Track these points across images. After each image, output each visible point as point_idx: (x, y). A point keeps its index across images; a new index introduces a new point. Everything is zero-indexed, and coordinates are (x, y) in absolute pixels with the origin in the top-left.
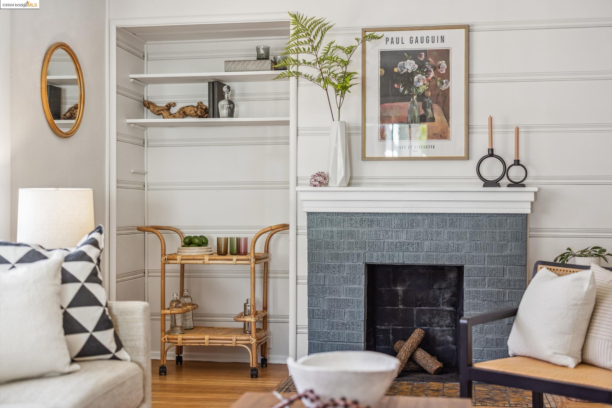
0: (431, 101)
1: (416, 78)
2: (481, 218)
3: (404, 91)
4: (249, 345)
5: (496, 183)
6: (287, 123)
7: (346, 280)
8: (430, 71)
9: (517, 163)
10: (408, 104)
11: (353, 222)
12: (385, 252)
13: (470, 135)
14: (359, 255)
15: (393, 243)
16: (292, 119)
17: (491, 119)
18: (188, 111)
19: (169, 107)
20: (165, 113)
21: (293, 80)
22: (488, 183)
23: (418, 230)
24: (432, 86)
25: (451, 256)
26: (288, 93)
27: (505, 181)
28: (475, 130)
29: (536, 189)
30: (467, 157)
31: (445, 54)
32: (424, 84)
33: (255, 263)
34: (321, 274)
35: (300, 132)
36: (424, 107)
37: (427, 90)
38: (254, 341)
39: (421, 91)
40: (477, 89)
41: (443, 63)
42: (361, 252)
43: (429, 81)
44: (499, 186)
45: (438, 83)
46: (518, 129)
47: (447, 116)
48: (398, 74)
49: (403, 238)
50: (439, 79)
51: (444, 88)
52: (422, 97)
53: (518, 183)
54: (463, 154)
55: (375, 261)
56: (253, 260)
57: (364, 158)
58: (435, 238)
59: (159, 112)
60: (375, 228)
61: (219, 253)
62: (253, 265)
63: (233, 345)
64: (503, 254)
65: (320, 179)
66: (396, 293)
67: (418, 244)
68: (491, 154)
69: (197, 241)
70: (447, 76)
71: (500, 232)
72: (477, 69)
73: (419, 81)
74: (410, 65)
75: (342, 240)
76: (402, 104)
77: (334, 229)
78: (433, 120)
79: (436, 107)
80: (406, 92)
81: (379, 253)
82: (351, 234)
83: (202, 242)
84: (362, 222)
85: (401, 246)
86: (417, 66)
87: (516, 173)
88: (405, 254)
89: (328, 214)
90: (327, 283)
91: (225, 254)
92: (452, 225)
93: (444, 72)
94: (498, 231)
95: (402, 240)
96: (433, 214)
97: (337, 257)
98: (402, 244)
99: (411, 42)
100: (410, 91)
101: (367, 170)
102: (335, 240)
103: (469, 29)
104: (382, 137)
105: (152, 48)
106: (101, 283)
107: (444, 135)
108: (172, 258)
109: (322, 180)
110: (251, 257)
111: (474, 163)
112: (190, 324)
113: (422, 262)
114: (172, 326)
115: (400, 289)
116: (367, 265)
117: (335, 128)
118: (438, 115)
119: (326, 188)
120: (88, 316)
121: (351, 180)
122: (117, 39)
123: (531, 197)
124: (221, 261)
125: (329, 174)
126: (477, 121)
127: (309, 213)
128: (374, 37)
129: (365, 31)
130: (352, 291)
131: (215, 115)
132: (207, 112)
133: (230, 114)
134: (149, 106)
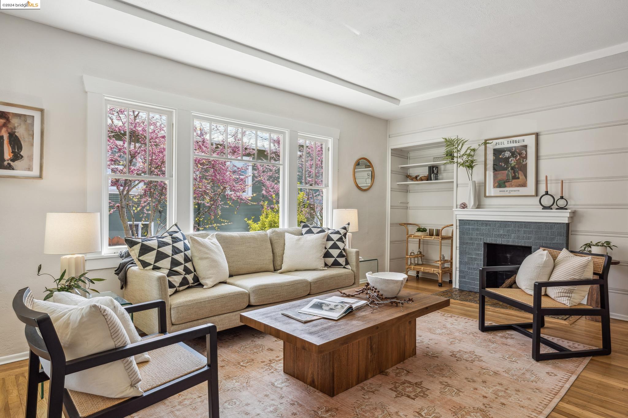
0: (517, 170)
1: (510, 160)
2: (541, 224)
3: (504, 166)
4: (439, 273)
5: (550, 208)
6: (453, 182)
7: (475, 249)
8: (517, 156)
9: (562, 198)
10: (507, 172)
11: (478, 224)
12: (493, 238)
13: (538, 185)
14: (481, 239)
15: (496, 234)
16: (455, 180)
17: (547, 177)
18: (422, 179)
19: (416, 177)
20: (415, 179)
21: (455, 165)
22: (545, 208)
23: (508, 229)
24: (518, 162)
25: (525, 242)
26: (453, 170)
27: (555, 206)
28: (540, 182)
29: (570, 211)
30: (537, 195)
31: (525, 148)
32: (514, 162)
33: (442, 240)
34: (464, 246)
35: (458, 186)
36: (514, 173)
37: (516, 165)
38: (440, 272)
39: (513, 165)
40: (542, 163)
41: (524, 152)
42: (482, 237)
43: (517, 160)
44: (552, 209)
45: (521, 161)
46: (562, 181)
47: (526, 176)
48: (501, 158)
49: (501, 232)
50: (522, 159)
51: (524, 163)
52: (513, 168)
53: (562, 208)
54: (534, 194)
55: (488, 242)
57: (485, 196)
58: (517, 233)
59: (412, 180)
60: (488, 227)
61: (430, 235)
62: (440, 240)
63: (432, 272)
64: (553, 242)
65: (463, 205)
66: (506, 257)
67: (508, 235)
68: (547, 193)
69: (421, 230)
70: (526, 157)
71: (552, 232)
72: (543, 153)
73: (512, 161)
74: (507, 154)
75: (474, 232)
76: (503, 172)
77: (470, 227)
78: (519, 178)
79: (520, 172)
80: (505, 166)
81: (490, 238)
82: (477, 229)
83: (424, 230)
84: (483, 224)
85: (500, 236)
86: (511, 154)
87: (561, 203)
88: (502, 239)
89: (468, 220)
90: (467, 250)
91: (433, 235)
92: (526, 227)
93: (524, 156)
94: (550, 231)
95: (501, 233)
96: (516, 222)
97: (471, 239)
99: (508, 143)
100: (507, 166)
101: (487, 201)
102: (471, 232)
103: (537, 135)
104: (494, 187)
105: (411, 154)
106: (343, 242)
107: (524, 185)
108: (411, 236)
109: (464, 206)
110: (440, 237)
111: (538, 198)
112: (420, 262)
113: (510, 244)
114: (411, 262)
115: (508, 256)
116: (485, 243)
117: (470, 184)
118: (521, 176)
119: (465, 209)
120: (335, 252)
121: (479, 206)
122: (391, 153)
123: (568, 215)
124: (428, 238)
125: (467, 203)
126: (542, 178)
127: (459, 220)
128: (489, 143)
129: (486, 140)
130: (478, 254)
131: (431, 180)
132: (428, 178)
133: (436, 179)
134: (408, 177)
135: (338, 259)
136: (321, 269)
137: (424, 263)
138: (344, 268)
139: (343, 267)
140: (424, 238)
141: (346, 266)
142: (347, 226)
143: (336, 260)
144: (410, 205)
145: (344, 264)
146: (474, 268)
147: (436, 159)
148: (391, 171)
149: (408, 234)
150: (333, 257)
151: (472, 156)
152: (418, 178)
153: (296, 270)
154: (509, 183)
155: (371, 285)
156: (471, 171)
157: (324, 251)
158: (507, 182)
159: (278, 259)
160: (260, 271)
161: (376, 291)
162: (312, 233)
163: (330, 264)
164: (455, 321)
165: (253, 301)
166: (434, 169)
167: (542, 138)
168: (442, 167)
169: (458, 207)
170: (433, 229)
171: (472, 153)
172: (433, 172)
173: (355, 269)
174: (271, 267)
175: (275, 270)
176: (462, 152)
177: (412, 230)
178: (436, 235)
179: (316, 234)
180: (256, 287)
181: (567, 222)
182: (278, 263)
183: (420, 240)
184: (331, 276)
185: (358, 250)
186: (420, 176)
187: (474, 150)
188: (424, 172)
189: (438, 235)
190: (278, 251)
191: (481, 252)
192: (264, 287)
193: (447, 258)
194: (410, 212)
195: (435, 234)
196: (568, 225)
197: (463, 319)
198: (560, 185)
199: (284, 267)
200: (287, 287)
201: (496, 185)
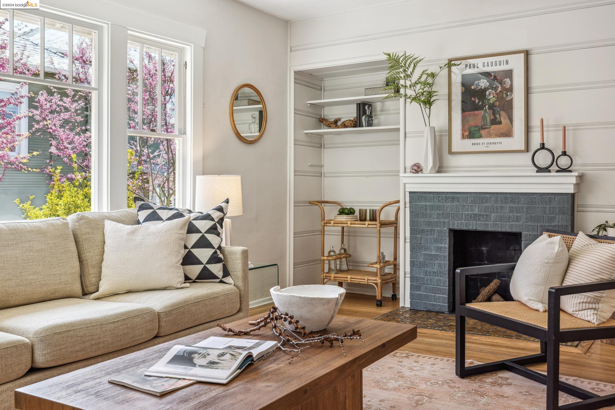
0: (499, 109)
1: (487, 92)
2: (535, 196)
3: (479, 102)
4: (376, 284)
5: (547, 170)
6: (398, 130)
7: (436, 241)
8: (498, 87)
9: (564, 153)
10: (482, 112)
11: (440, 198)
12: (463, 221)
13: (529, 134)
14: (444, 222)
15: (468, 215)
16: (401, 127)
17: (542, 120)
18: (346, 124)
19: (336, 122)
20: (333, 125)
21: (402, 100)
22: (540, 170)
23: (487, 205)
24: (500, 97)
25: (512, 225)
26: (399, 109)
27: (554, 167)
28: (533, 130)
29: (576, 174)
30: (527, 150)
31: (509, 74)
32: (494, 97)
33: (381, 227)
34: (418, 236)
35: (407, 135)
36: (494, 114)
37: (496, 101)
38: (379, 281)
39: (491, 102)
40: (535, 98)
41: (508, 80)
42: (447, 220)
43: (497, 94)
44: (550, 171)
45: (504, 96)
46: (565, 127)
47: (511, 120)
48: (474, 90)
49: (476, 211)
50: (505, 92)
51: (508, 98)
52: (492, 107)
53: (565, 169)
54: (523, 148)
55: (456, 227)
56: (378, 225)
57: (450, 152)
58: (499, 211)
59: (329, 126)
60: (456, 203)
61: (361, 220)
62: (378, 228)
63: (366, 283)
64: (552, 224)
65: (415, 168)
66: (482, 251)
67: (487, 215)
68: (543, 147)
69: (346, 211)
70: (511, 89)
71: (550, 207)
72: (535, 82)
73: (490, 95)
74: (483, 83)
75: (433, 212)
76: (476, 112)
77: (427, 204)
78: (500, 123)
79: (503, 113)
80: (480, 103)
81: (459, 222)
82: (439, 208)
83: (351, 212)
84: (447, 198)
85: (475, 217)
86: (488, 84)
87: (564, 162)
88: (478, 222)
89: (423, 193)
90: (423, 242)
91: (365, 220)
92: (512, 201)
93: (508, 87)
94: (548, 206)
95: (475, 213)
96: (497, 193)
97: (429, 224)
98: (475, 215)
99: (484, 66)
100: (483, 102)
101: (452, 161)
102: (428, 212)
103: (527, 54)
104: (463, 137)
105: (328, 83)
106: (218, 234)
107: (508, 134)
108: (329, 222)
109: (417, 169)
110: (377, 223)
111: (530, 154)
112: (345, 267)
113: (490, 229)
114: (330, 268)
115: (484, 249)
116: (450, 230)
117: (427, 131)
118: (504, 120)
119: (420, 174)
120: (204, 254)
121: (440, 168)
122: (295, 78)
123: (574, 180)
124: (358, 225)
125: (422, 164)
126: (535, 122)
127: (410, 193)
128: (455, 65)
129: (450, 61)
130: (439, 249)
131: (361, 125)
132: (357, 123)
133: (370, 124)
134: (322, 121)
135: (209, 266)
136: (179, 286)
137: (350, 268)
138: (221, 282)
139: (218, 280)
140: (352, 225)
141: (224, 280)
142: (223, 205)
143: (205, 269)
144: (326, 170)
145: (220, 274)
146: (434, 272)
147: (369, 90)
148: (295, 109)
149: (324, 220)
150: (200, 263)
151: (431, 85)
152: (339, 123)
153: (129, 292)
154: (486, 130)
155: (282, 309)
156: (428, 110)
157: (184, 252)
158: (483, 129)
159: (91, 272)
160: (53, 296)
161: (293, 321)
162: (159, 219)
163: (193, 276)
164: (415, 364)
165: (40, 360)
166: (366, 107)
167: (534, 59)
168: (378, 106)
169: (408, 170)
170: (366, 210)
171: (430, 80)
172: (365, 113)
173: (240, 284)
174: (77, 288)
175: (85, 294)
176: (414, 79)
177: (331, 213)
178: (371, 220)
179: (166, 222)
180: (46, 329)
181: (572, 191)
182: (91, 279)
183: (343, 228)
184: (197, 298)
185: (245, 248)
186: (343, 120)
187: (433, 75)
188: (350, 113)
189: (373, 218)
190: (90, 256)
191: (445, 244)
192: (65, 329)
193: (389, 257)
194: (326, 181)
195: (368, 218)
196: (573, 195)
197: (426, 359)
198: (561, 133)
199: (104, 287)
200: (112, 325)
201: (466, 133)
